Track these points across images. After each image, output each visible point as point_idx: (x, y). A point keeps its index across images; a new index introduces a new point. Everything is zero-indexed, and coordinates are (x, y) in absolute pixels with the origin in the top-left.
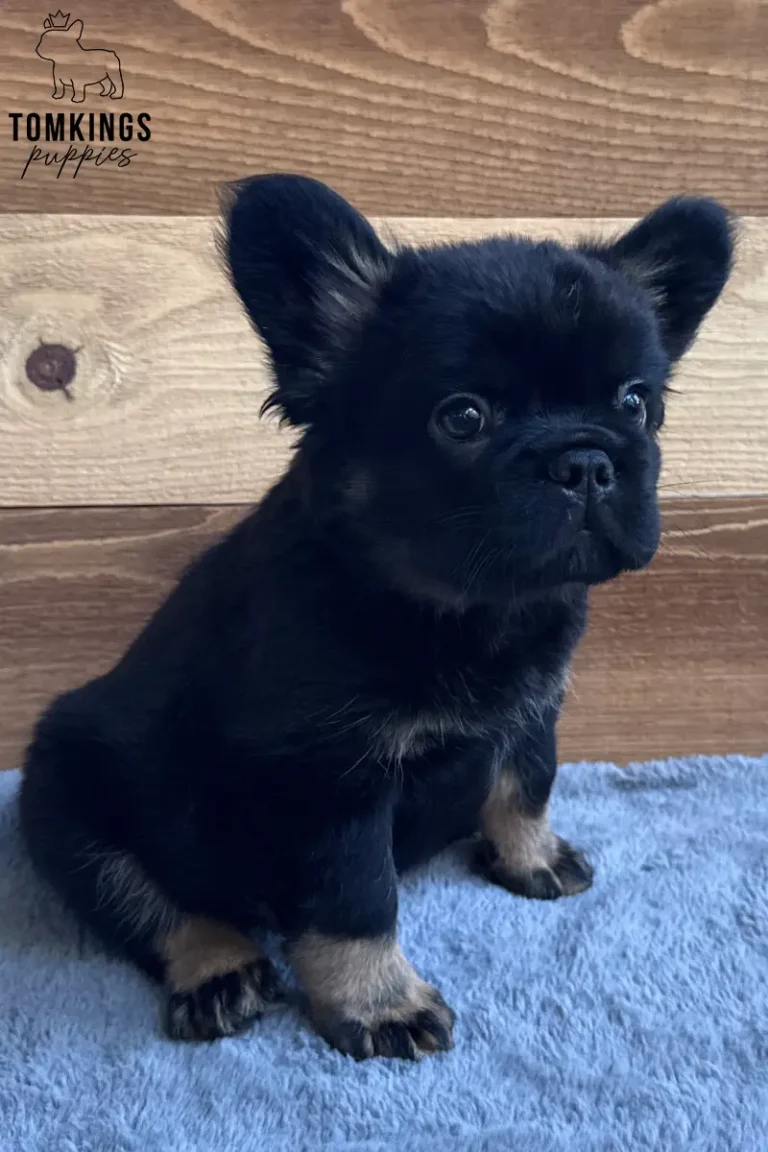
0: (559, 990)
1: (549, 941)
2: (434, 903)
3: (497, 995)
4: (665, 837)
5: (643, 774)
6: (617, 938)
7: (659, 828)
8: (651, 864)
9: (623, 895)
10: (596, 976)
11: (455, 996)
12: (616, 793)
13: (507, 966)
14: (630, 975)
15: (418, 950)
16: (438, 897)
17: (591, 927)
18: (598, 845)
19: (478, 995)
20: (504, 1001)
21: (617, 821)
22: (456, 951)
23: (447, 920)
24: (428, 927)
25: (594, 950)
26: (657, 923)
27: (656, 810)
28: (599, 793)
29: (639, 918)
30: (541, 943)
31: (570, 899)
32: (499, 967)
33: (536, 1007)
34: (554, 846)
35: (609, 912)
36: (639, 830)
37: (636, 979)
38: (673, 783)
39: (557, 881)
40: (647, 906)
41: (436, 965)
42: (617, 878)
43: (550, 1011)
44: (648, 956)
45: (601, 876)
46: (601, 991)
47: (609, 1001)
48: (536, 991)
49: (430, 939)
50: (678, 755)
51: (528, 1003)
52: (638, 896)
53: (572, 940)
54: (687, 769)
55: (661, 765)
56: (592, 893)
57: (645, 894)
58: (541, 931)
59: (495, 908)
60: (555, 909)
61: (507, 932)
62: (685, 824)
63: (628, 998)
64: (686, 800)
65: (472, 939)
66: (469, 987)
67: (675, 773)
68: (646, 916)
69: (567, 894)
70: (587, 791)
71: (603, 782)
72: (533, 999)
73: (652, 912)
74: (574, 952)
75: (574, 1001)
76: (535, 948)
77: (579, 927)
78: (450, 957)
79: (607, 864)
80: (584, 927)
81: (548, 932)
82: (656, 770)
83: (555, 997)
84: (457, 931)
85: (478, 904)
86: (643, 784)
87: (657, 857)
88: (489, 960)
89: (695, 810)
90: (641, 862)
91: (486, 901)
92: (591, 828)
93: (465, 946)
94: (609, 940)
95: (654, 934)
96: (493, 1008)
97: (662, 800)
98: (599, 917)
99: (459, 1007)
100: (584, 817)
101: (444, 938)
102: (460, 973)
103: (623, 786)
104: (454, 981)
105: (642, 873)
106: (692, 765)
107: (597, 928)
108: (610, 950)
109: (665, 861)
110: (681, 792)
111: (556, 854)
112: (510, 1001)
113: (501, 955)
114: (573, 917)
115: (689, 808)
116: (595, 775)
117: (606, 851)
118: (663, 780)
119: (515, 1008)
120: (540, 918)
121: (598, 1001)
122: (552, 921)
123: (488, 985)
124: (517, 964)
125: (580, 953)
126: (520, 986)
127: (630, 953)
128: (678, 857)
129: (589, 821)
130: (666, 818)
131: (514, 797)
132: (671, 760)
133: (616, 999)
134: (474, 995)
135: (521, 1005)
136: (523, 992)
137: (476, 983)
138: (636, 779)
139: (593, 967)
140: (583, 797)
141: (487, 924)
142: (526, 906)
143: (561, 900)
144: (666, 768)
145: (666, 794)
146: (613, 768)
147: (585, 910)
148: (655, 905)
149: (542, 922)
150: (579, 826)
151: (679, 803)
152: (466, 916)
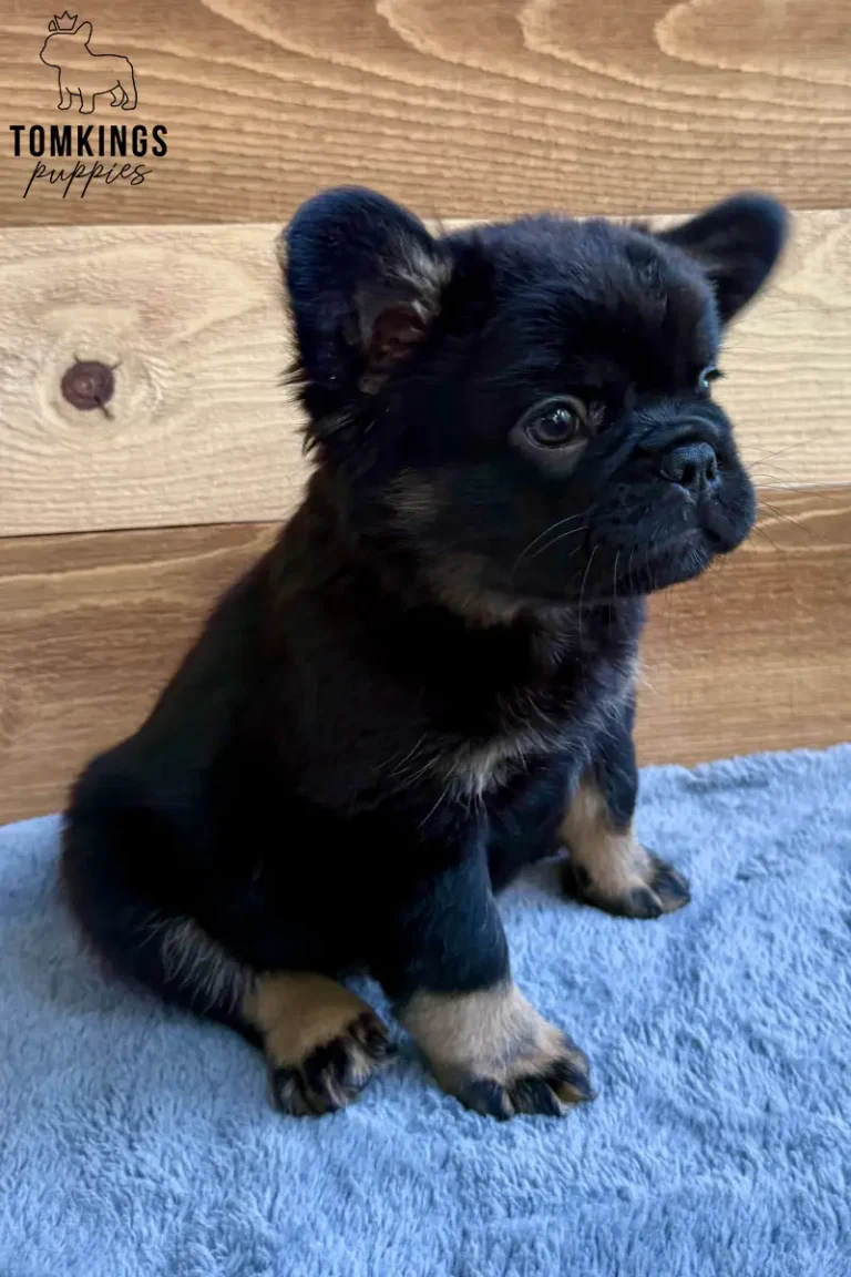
0: (691, 1019)
1: (663, 965)
2: (533, 931)
3: (626, 1030)
4: (750, 842)
5: (714, 776)
6: (735, 956)
7: (743, 833)
8: (745, 872)
9: (729, 909)
10: (726, 1000)
11: (582, 1037)
12: (688, 796)
13: (628, 999)
14: (759, 998)
15: (530, 985)
16: (536, 924)
17: (706, 947)
18: (686, 855)
19: (605, 1031)
20: (637, 1037)
21: (696, 827)
22: (570, 984)
23: (550, 948)
24: (532, 959)
25: (716, 972)
26: (771, 938)
27: (734, 813)
28: (672, 797)
29: (751, 932)
30: (656, 969)
31: (671, 915)
32: (620, 999)
33: (671, 1042)
34: (646, 861)
35: (719, 929)
36: (722, 835)
37: (766, 1002)
38: (744, 783)
39: (657, 900)
40: (758, 921)
41: (552, 1003)
42: (714, 890)
43: (687, 1046)
44: (772, 976)
45: (696, 889)
46: (736, 1019)
47: (747, 1029)
48: (669, 1022)
49: (538, 973)
50: (743, 753)
51: (662, 1037)
52: (746, 909)
53: (688, 962)
54: (755, 767)
55: (728, 764)
56: (694, 908)
57: (751, 906)
58: (652, 953)
59: (597, 932)
60: (659, 929)
61: (619, 958)
62: (766, 825)
63: (764, 1023)
64: (762, 801)
65: (584, 970)
66: (594, 1025)
67: (745, 773)
68: (758, 932)
69: (667, 912)
70: (659, 796)
71: (674, 786)
72: (667, 1033)
73: (763, 927)
74: (696, 977)
75: (709, 1030)
76: (649, 973)
77: (692, 948)
78: (565, 993)
79: (701, 874)
80: (698, 946)
81: (661, 956)
82: (724, 770)
83: (689, 1029)
84: (565, 963)
85: (578, 928)
86: (714, 786)
87: (750, 864)
88: (608, 993)
89: (774, 812)
90: (734, 872)
91: (584, 925)
92: (673, 836)
93: (579, 979)
94: (729, 961)
95: (770, 950)
96: (626, 1046)
97: (736, 801)
98: (711, 937)
99: (590, 1048)
100: (662, 824)
101: (553, 970)
102: (581, 1010)
103: (694, 788)
104: (577, 1018)
105: (741, 883)
106: (760, 763)
107: (713, 947)
108: (729, 971)
109: (760, 868)
110: (753, 791)
111: (649, 870)
112: (643, 1036)
113: (618, 986)
114: (682, 937)
115: (767, 808)
116: (664, 778)
117: (696, 861)
118: (734, 780)
119: (649, 1043)
120: (647, 938)
121: (735, 1030)
122: (661, 943)
123: (613, 1019)
124: (637, 995)
125: (704, 976)
126: (651, 1021)
127: (753, 973)
128: (774, 863)
129: (668, 829)
130: (745, 821)
131: (601, 815)
132: (737, 758)
133: (754, 1027)
134: (601, 1034)
135: (656, 1041)
136: (655, 1025)
137: (600, 1019)
138: (706, 781)
139: (721, 992)
140: (656, 801)
141: (593, 950)
142: (630, 928)
143: (662, 917)
144: (734, 767)
145: (739, 794)
146: (682, 771)
147: (693, 929)
148: (764, 917)
149: (651, 945)
150: (660, 834)
151: (753, 803)
152: (569, 943)
